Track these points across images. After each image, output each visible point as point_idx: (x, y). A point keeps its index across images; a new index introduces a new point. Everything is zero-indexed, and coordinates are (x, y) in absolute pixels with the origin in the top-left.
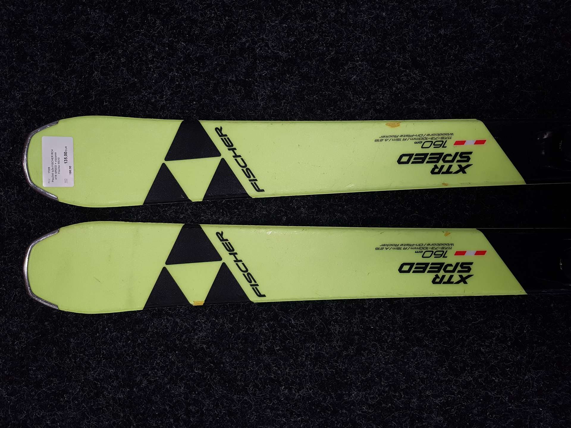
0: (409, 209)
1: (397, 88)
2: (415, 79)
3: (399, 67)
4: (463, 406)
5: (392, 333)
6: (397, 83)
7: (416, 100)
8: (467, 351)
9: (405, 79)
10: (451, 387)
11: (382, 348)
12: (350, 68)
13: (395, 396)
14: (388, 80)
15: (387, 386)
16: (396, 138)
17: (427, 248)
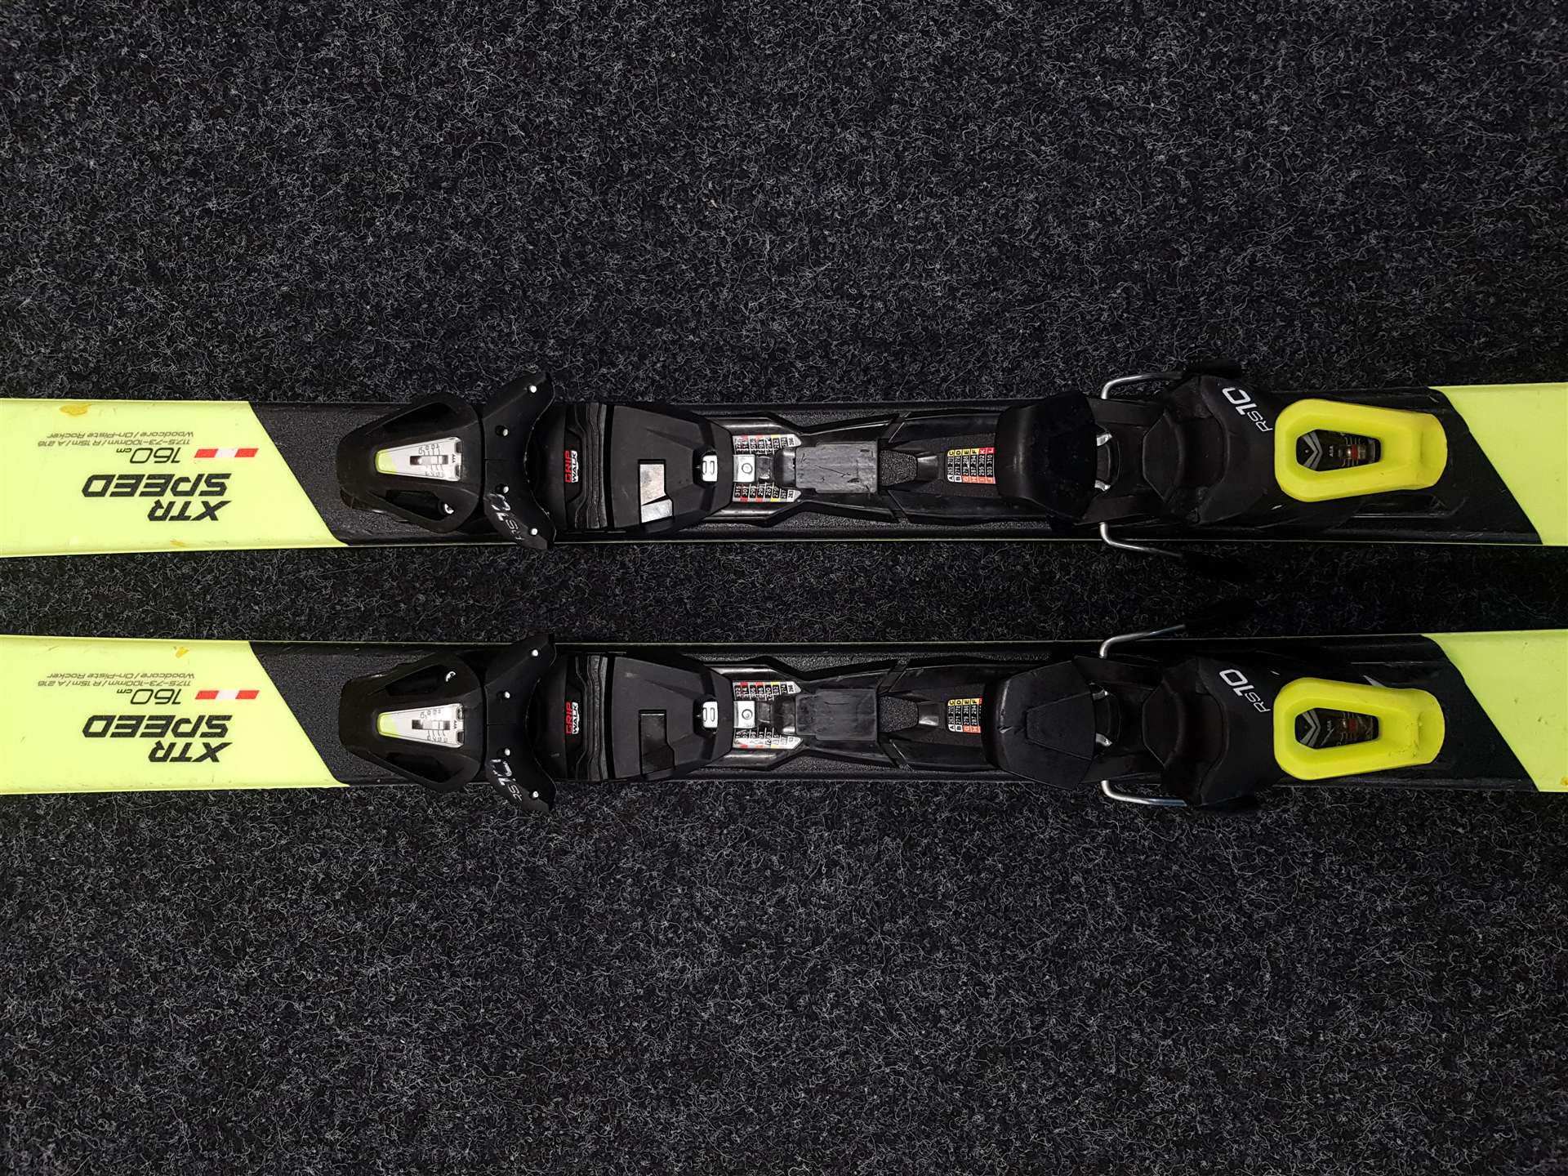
0: (138, 596)
1: (116, 326)
2: (153, 308)
3: (120, 281)
4: (239, 1032)
5: (93, 871)
6: (119, 317)
7: (157, 355)
8: (250, 913)
9: (133, 307)
10: (217, 992)
11: (72, 904)
12: (20, 281)
13: (97, 1011)
14: (99, 310)
15: (81, 988)
16: (80, 440)
17: (141, 684)
